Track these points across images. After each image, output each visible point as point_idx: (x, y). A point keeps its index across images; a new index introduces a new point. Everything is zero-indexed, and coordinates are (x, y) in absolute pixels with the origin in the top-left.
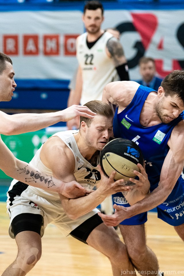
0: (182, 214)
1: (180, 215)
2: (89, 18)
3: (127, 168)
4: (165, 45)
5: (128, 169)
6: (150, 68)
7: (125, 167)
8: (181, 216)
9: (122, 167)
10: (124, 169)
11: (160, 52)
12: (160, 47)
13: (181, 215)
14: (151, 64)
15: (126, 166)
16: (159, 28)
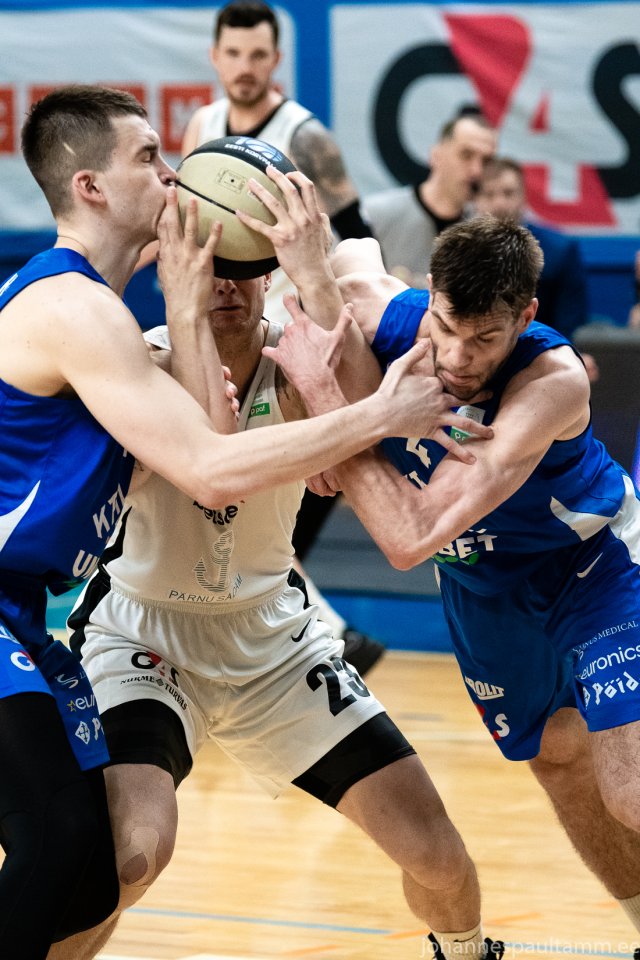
0: (614, 691)
1: (606, 692)
2: (233, 53)
3: (232, 181)
4: (555, 119)
5: (237, 183)
6: (508, 193)
7: (227, 178)
8: (611, 696)
9: (218, 178)
10: (225, 185)
11: (540, 139)
12: (539, 123)
13: (611, 692)
14: (509, 179)
15: (231, 175)
16: (536, 64)
